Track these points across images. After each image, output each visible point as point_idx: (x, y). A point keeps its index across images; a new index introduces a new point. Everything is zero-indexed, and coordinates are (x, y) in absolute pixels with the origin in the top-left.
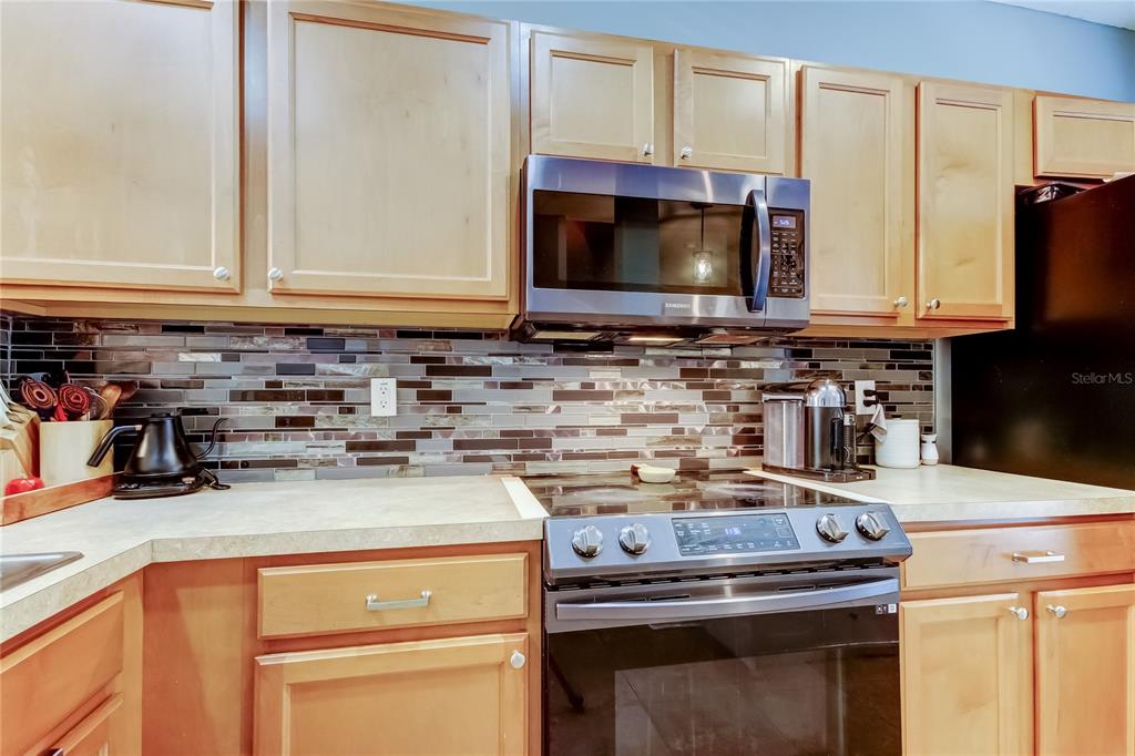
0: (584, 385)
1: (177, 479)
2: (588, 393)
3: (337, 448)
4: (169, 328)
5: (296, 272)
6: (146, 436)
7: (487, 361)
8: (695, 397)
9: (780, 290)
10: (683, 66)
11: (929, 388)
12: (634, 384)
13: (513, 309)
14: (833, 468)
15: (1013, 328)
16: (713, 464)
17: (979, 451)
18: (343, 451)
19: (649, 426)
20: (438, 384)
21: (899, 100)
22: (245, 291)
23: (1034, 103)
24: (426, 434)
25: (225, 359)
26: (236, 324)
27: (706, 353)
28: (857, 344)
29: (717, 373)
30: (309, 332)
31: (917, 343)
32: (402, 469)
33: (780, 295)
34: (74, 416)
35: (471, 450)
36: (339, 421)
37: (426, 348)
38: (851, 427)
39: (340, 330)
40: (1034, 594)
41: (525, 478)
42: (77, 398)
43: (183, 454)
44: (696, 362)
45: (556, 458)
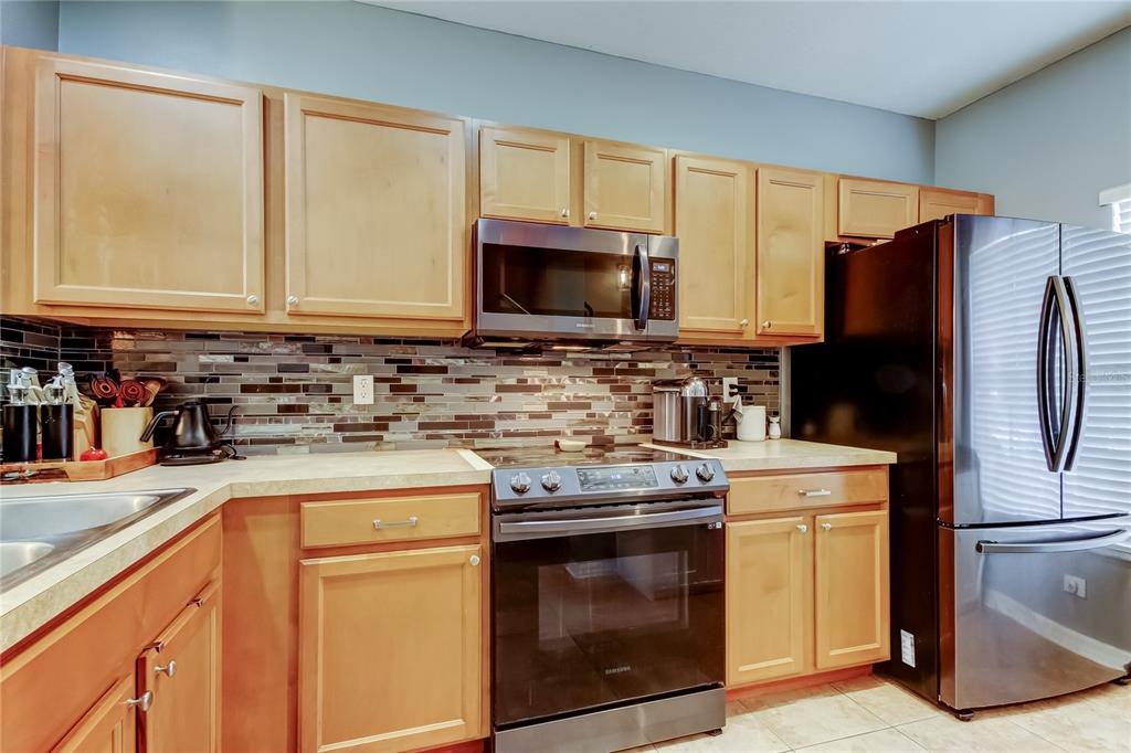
0: (519, 381)
1: (208, 452)
2: (522, 387)
3: (326, 430)
4: (191, 335)
5: (308, 299)
6: (182, 419)
7: (444, 362)
8: (604, 390)
9: (658, 315)
10: (592, 154)
11: (777, 383)
12: (559, 380)
13: (467, 327)
14: (699, 441)
15: (823, 341)
16: (617, 440)
17: (809, 429)
18: (332, 431)
19: (569, 411)
20: (406, 380)
21: (743, 180)
22: (268, 312)
23: (838, 183)
24: (397, 418)
25: (236, 359)
26: (245, 333)
27: (612, 356)
28: (725, 350)
29: (620, 372)
30: (304, 340)
31: (768, 350)
32: (378, 445)
33: (658, 318)
34: (130, 404)
35: (432, 430)
36: (327, 407)
37: (395, 352)
38: (718, 412)
39: (329, 338)
40: (814, 517)
41: (474, 450)
42: (133, 390)
43: (209, 433)
44: (604, 363)
45: (498, 436)
